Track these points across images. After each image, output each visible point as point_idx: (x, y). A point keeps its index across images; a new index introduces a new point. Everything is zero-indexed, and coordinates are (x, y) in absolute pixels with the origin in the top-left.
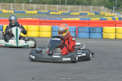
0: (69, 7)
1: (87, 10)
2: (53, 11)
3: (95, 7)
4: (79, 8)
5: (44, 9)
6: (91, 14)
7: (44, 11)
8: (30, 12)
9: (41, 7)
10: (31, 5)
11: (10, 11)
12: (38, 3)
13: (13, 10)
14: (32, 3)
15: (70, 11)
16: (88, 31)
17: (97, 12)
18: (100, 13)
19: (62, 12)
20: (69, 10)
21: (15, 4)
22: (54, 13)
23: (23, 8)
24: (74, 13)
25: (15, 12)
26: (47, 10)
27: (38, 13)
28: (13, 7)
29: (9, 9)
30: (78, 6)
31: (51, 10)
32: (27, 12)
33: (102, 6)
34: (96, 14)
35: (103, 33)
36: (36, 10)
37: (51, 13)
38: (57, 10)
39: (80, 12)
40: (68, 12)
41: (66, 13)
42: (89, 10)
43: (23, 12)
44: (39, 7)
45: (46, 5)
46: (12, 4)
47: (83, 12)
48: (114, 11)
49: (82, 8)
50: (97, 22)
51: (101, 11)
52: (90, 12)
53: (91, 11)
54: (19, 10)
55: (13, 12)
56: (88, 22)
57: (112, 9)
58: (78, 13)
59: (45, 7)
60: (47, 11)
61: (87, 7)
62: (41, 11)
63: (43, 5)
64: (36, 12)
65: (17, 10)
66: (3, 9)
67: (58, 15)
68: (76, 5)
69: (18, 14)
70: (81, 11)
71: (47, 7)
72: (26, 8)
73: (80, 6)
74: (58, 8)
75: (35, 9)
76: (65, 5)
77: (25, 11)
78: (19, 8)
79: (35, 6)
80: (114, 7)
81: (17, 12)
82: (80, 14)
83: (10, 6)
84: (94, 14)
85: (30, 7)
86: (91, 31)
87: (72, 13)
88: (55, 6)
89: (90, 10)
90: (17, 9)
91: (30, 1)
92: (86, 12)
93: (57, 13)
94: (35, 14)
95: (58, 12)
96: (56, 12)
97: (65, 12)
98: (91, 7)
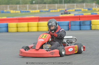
0: (66, 5)
1: (81, 7)
2: (52, 10)
4: (74, 6)
5: (45, 8)
6: (84, 10)
7: (45, 10)
8: (34, 11)
9: (43, 6)
10: (34, 6)
11: (17, 12)
12: (40, 3)
13: (19, 10)
14: (35, 3)
16: (79, 24)
17: (89, 8)
18: (92, 9)
19: (61, 10)
21: (21, 5)
22: (54, 11)
23: (28, 9)
24: (70, 10)
25: (21, 12)
26: (48, 9)
27: (40, 11)
28: (19, 7)
29: (16, 9)
30: (73, 4)
31: (51, 8)
32: (31, 11)
34: (89, 9)
35: (91, 25)
36: (38, 9)
37: (51, 11)
38: (56, 8)
39: (76, 9)
42: (83, 7)
43: (28, 12)
44: (41, 6)
45: (47, 5)
46: (18, 6)
47: (78, 9)
49: (77, 6)
50: (86, 17)
51: (93, 7)
52: (84, 9)
54: (24, 10)
55: (19, 12)
56: (79, 17)
58: (74, 10)
59: (46, 6)
60: (47, 10)
61: (81, 4)
62: (43, 10)
63: (45, 5)
64: (38, 11)
65: (23, 10)
66: (11, 10)
67: (57, 12)
68: (72, 3)
69: (24, 13)
71: (48, 6)
73: (75, 4)
76: (62, 3)
77: (30, 10)
78: (25, 8)
79: (37, 6)
81: (23, 12)
82: (75, 10)
83: (17, 7)
84: (87, 10)
86: (81, 24)
89: (84, 6)
91: (34, 2)
92: (80, 9)
93: (56, 11)
94: (38, 13)
96: (55, 10)
98: (84, 4)
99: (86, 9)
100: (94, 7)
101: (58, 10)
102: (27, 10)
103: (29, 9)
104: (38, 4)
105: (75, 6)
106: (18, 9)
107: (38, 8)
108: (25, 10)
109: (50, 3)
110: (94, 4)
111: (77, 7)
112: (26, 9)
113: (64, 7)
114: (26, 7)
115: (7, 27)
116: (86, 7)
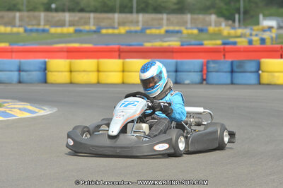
0: (141, 17)
1: (178, 24)
2: (107, 28)
3: (195, 16)
4: (162, 19)
5: (87, 23)
6: (190, 31)
7: (87, 28)
8: (59, 30)
9: (81, 18)
11: (15, 30)
12: (70, 10)
13: (20, 26)
15: (143, 25)
17: (200, 26)
18: (207, 30)
19: (127, 28)
20: (141, 24)
21: (25, 14)
22: (110, 31)
23: (42, 23)
24: (154, 31)
25: (25, 30)
26: (94, 25)
27: (76, 31)
28: (21, 19)
29: (11, 23)
30: (159, 16)
31: (102, 24)
32: (53, 30)
33: (211, 14)
34: (201, 30)
36: (70, 25)
37: (104, 31)
38: (116, 25)
39: (167, 28)
40: (138, 28)
41: (136, 32)
42: (184, 24)
43: (44, 31)
44: (76, 18)
45: (92, 15)
46: (18, 14)
47: (171, 28)
48: (237, 24)
49: (168, 19)
51: (210, 25)
52: (187, 28)
53: (189, 26)
54: (33, 25)
55: (21, 30)
57: (234, 21)
58: (162, 31)
59: (89, 18)
60: (93, 28)
62: (82, 28)
64: (71, 30)
65: (29, 27)
67: (120, 35)
68: (152, 13)
69: (34, 35)
70: (167, 25)
71: (94, 18)
72: (48, 21)
73: (164, 16)
74: (116, 20)
75: (67, 23)
76: (131, 12)
78: (34, 22)
79: (67, 16)
80: (237, 16)
81: (31, 30)
82: (167, 31)
83: (14, 18)
84: (195, 31)
85: (57, 19)
87: (148, 31)
88: (110, 15)
89: (186, 23)
90: (29, 25)
91: (53, 6)
92: (177, 28)
93: (116, 31)
94: (69, 35)
95: (117, 28)
96: (113, 28)
97: (133, 28)
98: (188, 17)
99: (191, 28)
100: (213, 24)
101: (122, 30)
102: (41, 27)
103: (45, 25)
104: (63, 11)
105: (165, 22)
106: (17, 22)
107: (70, 21)
108: (35, 27)
109: (95, 11)
110: (213, 17)
111: (169, 22)
112: (39, 25)
113: (137, 22)
114: (38, 19)
115: (45, 69)
116: (191, 23)
